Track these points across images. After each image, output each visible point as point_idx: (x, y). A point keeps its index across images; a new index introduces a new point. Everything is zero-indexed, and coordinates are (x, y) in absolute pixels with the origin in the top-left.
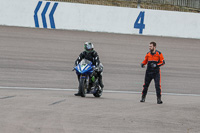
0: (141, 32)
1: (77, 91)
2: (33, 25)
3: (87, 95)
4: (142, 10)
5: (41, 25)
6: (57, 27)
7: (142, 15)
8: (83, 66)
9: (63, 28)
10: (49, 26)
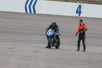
0: (79, 15)
1: (47, 45)
2: (25, 12)
3: (52, 47)
4: (80, 4)
5: (29, 12)
6: (36, 13)
7: (80, 6)
8: (50, 33)
9: (40, 13)
10: (33, 12)
